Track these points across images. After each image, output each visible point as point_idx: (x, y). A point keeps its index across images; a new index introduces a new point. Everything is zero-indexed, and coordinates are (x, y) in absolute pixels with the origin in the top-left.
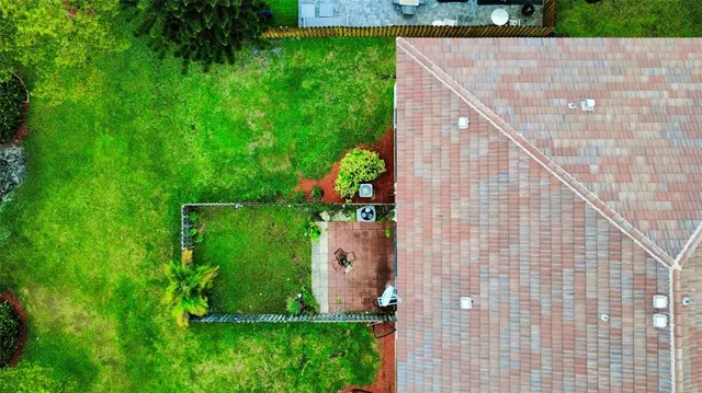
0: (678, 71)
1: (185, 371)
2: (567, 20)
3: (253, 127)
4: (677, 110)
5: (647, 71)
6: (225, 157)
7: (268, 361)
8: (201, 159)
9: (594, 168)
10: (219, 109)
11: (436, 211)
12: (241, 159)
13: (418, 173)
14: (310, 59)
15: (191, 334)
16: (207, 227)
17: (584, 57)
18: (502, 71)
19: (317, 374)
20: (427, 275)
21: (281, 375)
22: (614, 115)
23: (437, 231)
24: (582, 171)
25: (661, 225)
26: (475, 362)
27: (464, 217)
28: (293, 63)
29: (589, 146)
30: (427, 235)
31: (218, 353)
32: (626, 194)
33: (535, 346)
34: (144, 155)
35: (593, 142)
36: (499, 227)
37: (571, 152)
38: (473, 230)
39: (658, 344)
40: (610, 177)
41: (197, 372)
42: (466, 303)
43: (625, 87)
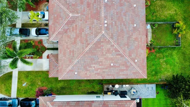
0: (92, 72)
1: (177, 12)
2: (98, 87)
3: (164, 63)
4: (94, 64)
5: (98, 72)
6: (170, 57)
7: (160, 14)
8: (175, 56)
9: (114, 51)
10: (172, 67)
11: (140, 43)
12: (167, 56)
13: (143, 51)
14: (153, 78)
15: (176, 19)
16: (173, 42)
17: (110, 75)
18: (127, 72)
19: (150, 11)
20: (141, 31)
21: (157, 11)
22: (107, 62)
23: (140, 40)
24: (117, 51)
25: (104, 40)
26: (133, 14)
27: (135, 42)
28: (156, 77)
29: (114, 56)
30: (141, 39)
31: (170, 16)
32: (109, 46)
33: (124, 17)
34: (187, 57)
35: (113, 57)
36: (130, 40)
37: (117, 55)
38: (134, 39)
39: (106, 18)
40: (111, 49)
41: (175, 12)
42: (135, 25)
43: (103, 69)
